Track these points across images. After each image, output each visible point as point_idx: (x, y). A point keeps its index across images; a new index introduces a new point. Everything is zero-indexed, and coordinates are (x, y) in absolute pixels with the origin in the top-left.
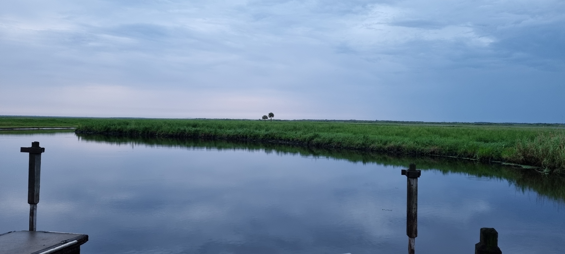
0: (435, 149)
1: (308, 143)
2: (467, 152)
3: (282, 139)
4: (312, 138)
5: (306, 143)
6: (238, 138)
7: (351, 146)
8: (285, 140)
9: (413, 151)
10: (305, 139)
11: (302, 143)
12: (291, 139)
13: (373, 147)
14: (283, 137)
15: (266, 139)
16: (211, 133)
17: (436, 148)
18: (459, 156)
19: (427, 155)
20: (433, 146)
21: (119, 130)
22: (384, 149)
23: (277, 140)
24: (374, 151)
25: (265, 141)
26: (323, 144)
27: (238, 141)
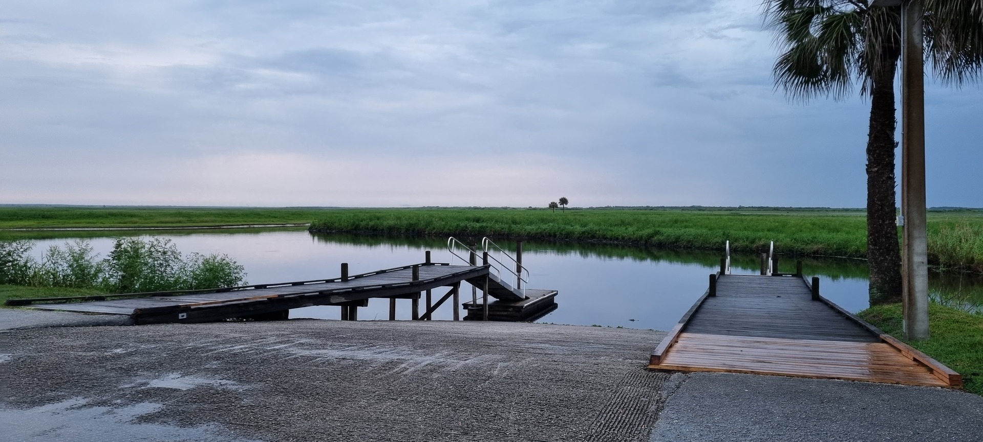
0: (819, 248)
1: (646, 241)
2: (859, 251)
3: (607, 237)
4: (651, 236)
5: (643, 242)
6: (543, 236)
7: (707, 245)
8: (611, 239)
9: (790, 250)
10: (641, 238)
11: (636, 242)
12: (620, 237)
13: (737, 246)
14: (609, 234)
15: (584, 238)
16: (503, 230)
17: (820, 246)
18: (850, 256)
19: (808, 255)
20: (817, 244)
21: (372, 227)
22: (751, 249)
23: (599, 239)
24: (738, 251)
25: (582, 240)
26: (667, 243)
27: (543, 241)
